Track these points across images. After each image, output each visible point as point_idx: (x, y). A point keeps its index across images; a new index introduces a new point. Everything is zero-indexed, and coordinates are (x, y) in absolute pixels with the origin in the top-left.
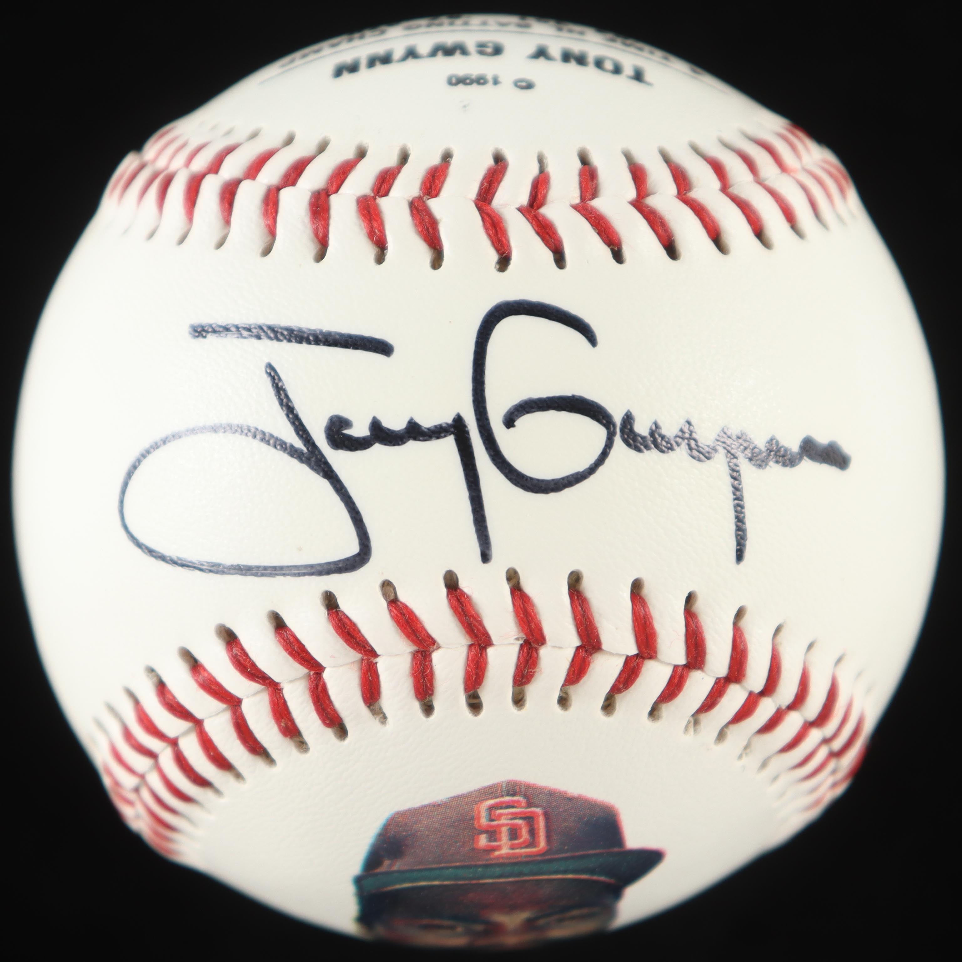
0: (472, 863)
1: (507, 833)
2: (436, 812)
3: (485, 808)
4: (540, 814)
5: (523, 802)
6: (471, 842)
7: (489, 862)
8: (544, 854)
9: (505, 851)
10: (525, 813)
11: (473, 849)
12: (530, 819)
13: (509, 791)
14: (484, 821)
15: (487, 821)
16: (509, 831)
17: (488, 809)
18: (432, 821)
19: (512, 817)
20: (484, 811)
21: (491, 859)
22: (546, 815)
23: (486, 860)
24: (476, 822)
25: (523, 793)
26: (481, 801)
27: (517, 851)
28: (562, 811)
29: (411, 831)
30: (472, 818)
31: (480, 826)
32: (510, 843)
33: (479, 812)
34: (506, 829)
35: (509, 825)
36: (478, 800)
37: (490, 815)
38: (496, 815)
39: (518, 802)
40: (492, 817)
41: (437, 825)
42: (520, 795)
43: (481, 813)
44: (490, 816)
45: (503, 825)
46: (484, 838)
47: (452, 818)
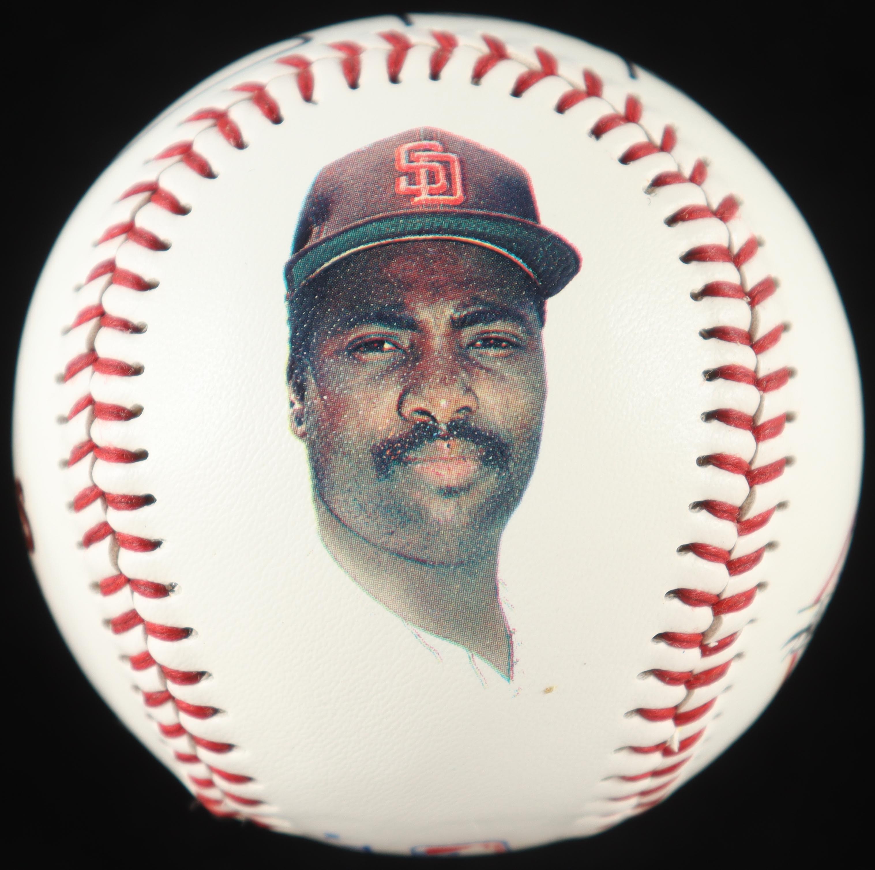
0: (394, 212)
1: (425, 175)
2: (360, 159)
3: (405, 150)
4: (456, 160)
5: (440, 146)
6: (392, 186)
7: (410, 210)
8: (461, 206)
9: (424, 196)
10: (442, 157)
11: (395, 194)
12: (446, 164)
13: (426, 136)
14: (404, 163)
15: (406, 162)
16: (427, 173)
17: (407, 151)
18: (357, 168)
19: (430, 159)
20: (404, 153)
21: (412, 207)
22: (462, 162)
23: (408, 208)
24: (396, 163)
25: (439, 139)
26: (401, 145)
27: (435, 197)
28: (475, 161)
29: (338, 183)
30: (393, 160)
31: (400, 167)
32: (428, 187)
33: (399, 154)
34: (424, 171)
35: (426, 167)
36: (398, 143)
37: (409, 156)
38: (415, 157)
39: (434, 146)
40: (411, 158)
41: (361, 172)
42: (437, 140)
43: (401, 155)
44: (410, 158)
45: (422, 167)
46: (405, 180)
47: (375, 162)
